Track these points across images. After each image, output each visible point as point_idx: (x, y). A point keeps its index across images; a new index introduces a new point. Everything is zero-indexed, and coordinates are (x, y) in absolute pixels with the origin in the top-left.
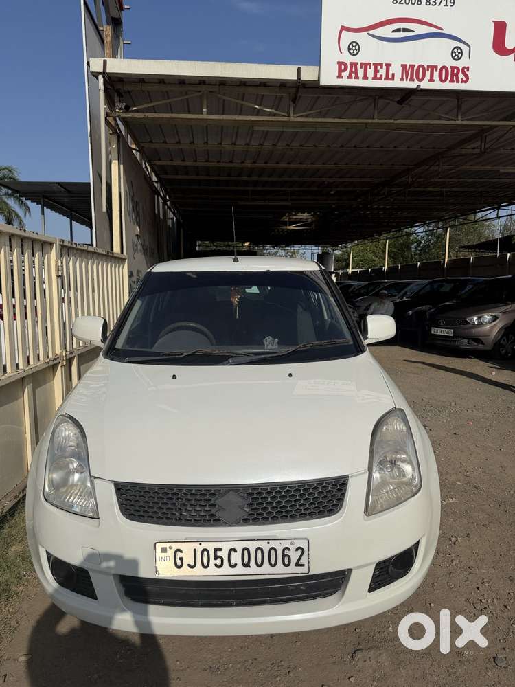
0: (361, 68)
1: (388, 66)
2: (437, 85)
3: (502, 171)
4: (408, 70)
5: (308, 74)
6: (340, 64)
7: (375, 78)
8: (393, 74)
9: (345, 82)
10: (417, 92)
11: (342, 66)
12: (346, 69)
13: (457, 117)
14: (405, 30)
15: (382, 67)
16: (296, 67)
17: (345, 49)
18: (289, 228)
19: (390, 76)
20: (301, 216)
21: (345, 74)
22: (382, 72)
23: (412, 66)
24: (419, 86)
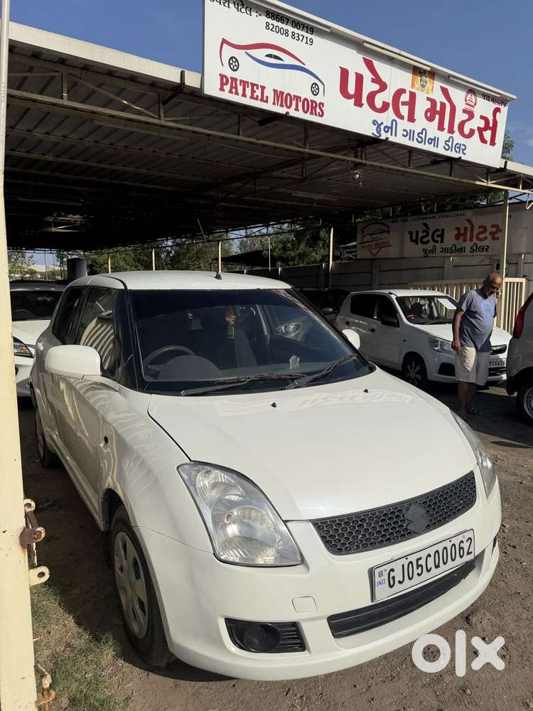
0: (240, 85)
1: (263, 88)
2: (300, 115)
3: (293, 194)
4: (279, 96)
5: (192, 80)
6: (222, 76)
7: (252, 97)
8: (267, 97)
9: (226, 95)
10: (286, 117)
11: (224, 80)
12: (227, 83)
13: (305, 145)
14: (276, 57)
15: (257, 88)
16: (179, 70)
17: (226, 62)
18: (54, 230)
19: (265, 99)
20: (71, 218)
21: (227, 88)
22: (258, 92)
23: (282, 93)
24: (288, 113)
